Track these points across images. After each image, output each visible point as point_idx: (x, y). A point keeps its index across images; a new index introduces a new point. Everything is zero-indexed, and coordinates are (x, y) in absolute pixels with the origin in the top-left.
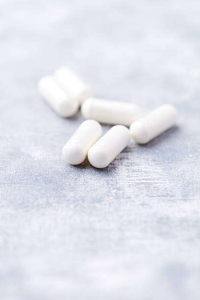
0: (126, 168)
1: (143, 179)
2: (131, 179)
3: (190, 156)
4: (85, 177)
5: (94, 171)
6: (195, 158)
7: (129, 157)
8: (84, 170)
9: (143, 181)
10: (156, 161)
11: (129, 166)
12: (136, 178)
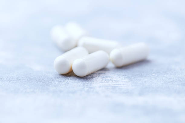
0: (101, 78)
1: (112, 84)
2: (103, 83)
3: (153, 75)
4: (68, 81)
5: (76, 78)
6: (157, 76)
7: (106, 73)
8: (68, 77)
9: (111, 85)
10: (125, 76)
11: (104, 77)
12: (106, 83)
